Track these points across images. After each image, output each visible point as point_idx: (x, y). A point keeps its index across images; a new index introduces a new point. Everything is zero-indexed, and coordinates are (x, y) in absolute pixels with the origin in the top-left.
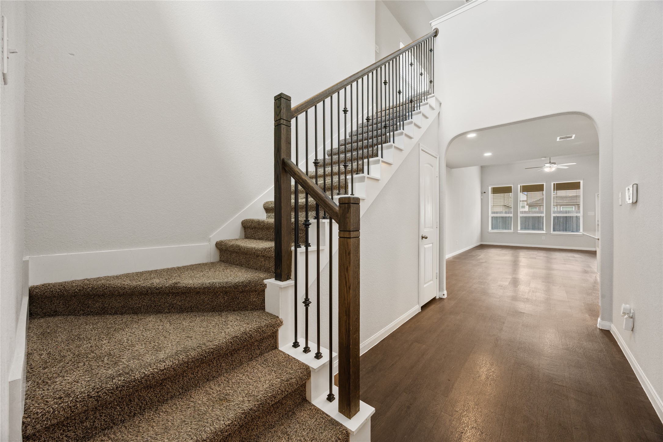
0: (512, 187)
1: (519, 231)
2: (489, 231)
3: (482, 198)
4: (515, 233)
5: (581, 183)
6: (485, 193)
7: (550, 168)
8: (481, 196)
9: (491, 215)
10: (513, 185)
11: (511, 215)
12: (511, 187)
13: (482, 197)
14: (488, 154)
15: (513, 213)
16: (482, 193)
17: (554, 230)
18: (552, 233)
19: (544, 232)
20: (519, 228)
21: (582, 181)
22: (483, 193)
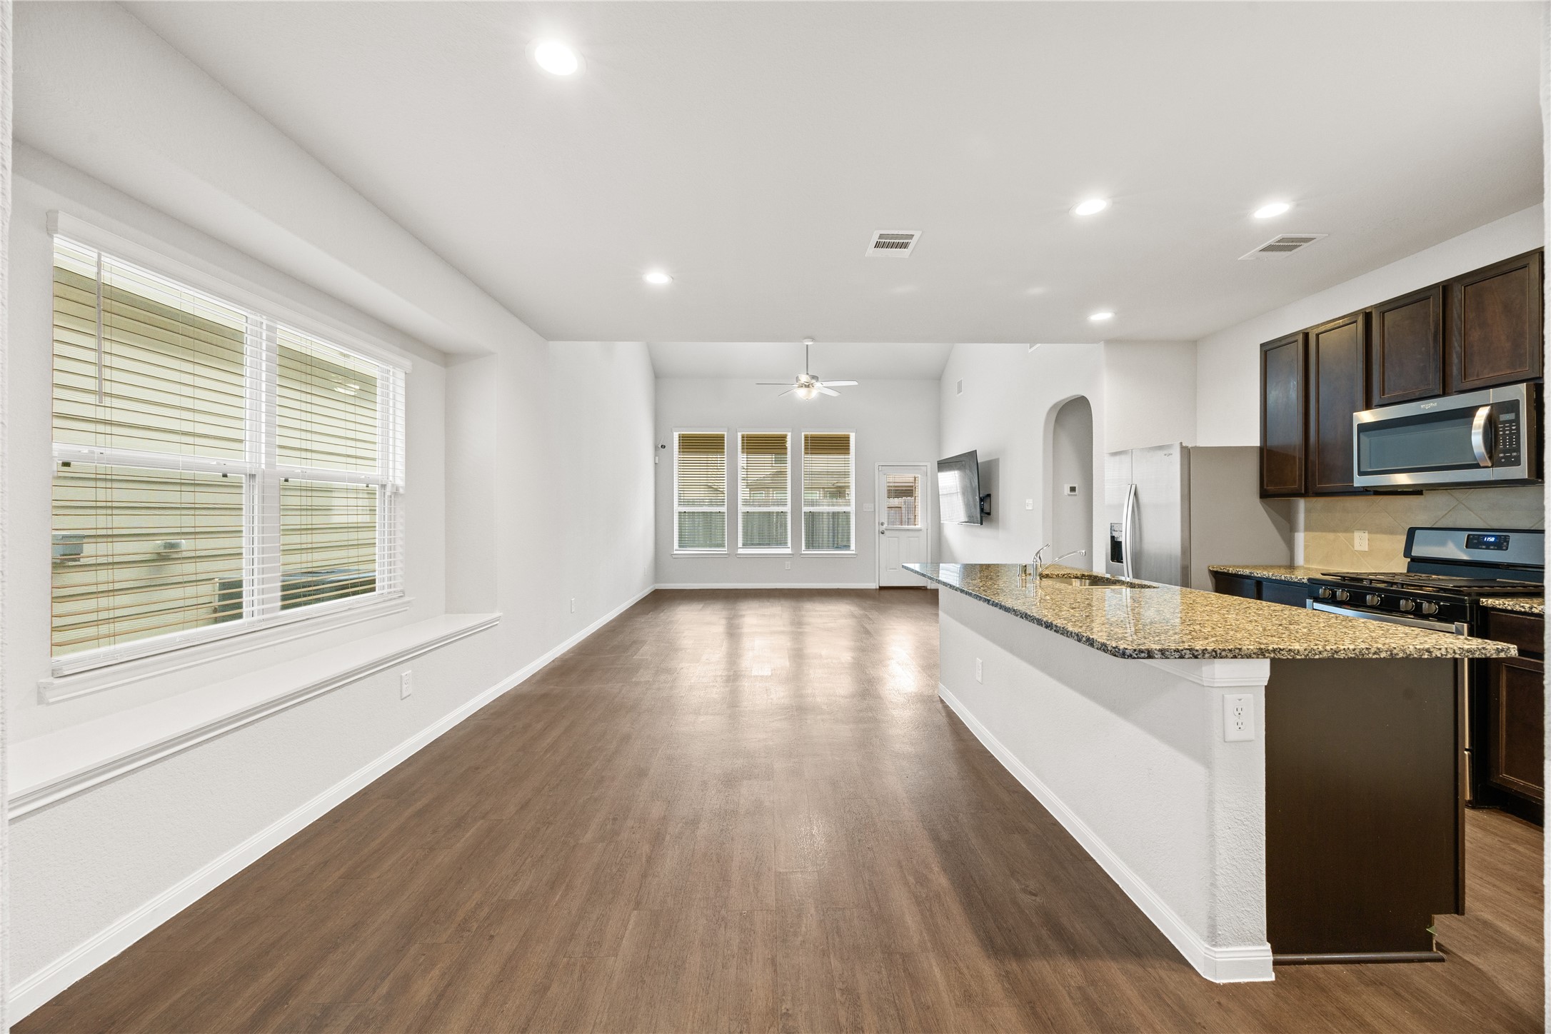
0: (726, 436)
1: (740, 551)
2: (675, 552)
3: (657, 462)
4: (733, 555)
5: (851, 437)
6: (663, 447)
7: (807, 389)
8: (656, 456)
9: (677, 508)
10: (728, 432)
11: (724, 509)
12: (722, 437)
13: (657, 458)
14: (657, 278)
15: (726, 503)
16: (656, 448)
17: (808, 547)
18: (803, 552)
19: (788, 551)
20: (740, 544)
21: (854, 434)
22: (660, 447)
